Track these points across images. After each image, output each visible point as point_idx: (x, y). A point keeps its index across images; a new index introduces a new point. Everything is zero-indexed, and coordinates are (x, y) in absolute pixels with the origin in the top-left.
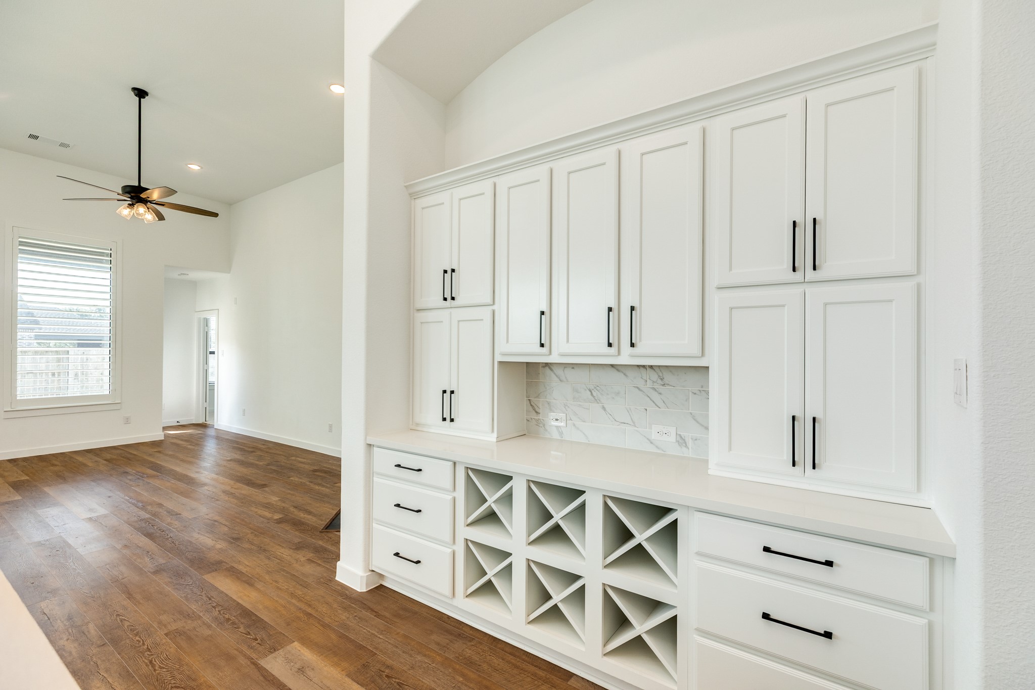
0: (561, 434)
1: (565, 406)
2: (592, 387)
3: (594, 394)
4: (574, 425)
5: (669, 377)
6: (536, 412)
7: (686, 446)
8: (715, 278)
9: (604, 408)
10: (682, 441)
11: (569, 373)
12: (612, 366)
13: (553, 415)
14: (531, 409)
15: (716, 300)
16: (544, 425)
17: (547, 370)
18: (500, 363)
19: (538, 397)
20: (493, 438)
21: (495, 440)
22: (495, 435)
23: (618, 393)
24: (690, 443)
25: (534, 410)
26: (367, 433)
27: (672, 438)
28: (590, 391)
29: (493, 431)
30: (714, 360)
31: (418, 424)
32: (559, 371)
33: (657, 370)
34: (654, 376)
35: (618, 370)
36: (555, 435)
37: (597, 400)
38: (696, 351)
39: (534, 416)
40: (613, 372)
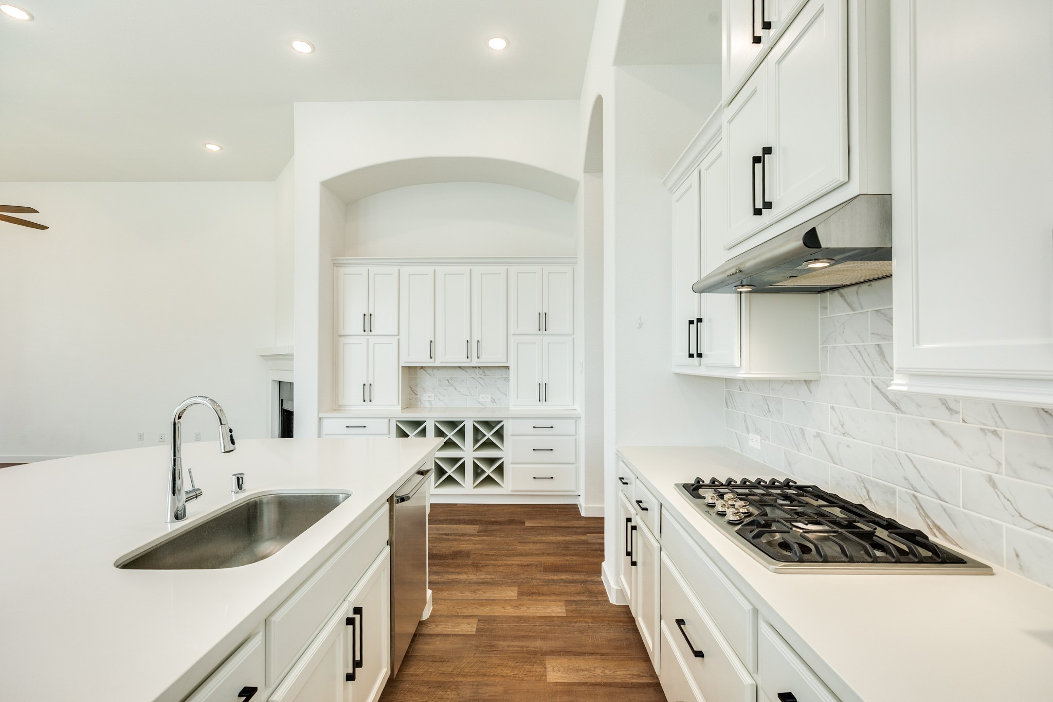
0: (431, 404)
1: (433, 389)
2: (449, 379)
3: (450, 382)
4: (439, 399)
5: (487, 372)
6: (415, 394)
7: (495, 403)
8: (511, 331)
9: (455, 388)
10: (493, 401)
11: (435, 372)
12: (460, 367)
13: (426, 395)
14: (412, 392)
15: (512, 339)
16: (420, 401)
17: (422, 371)
18: (402, 367)
19: (416, 385)
20: (400, 408)
21: (401, 409)
22: (400, 406)
23: (463, 381)
24: (497, 401)
25: (414, 393)
26: (319, 412)
27: (489, 400)
28: (448, 380)
29: (399, 404)
30: (511, 364)
31: (340, 406)
32: (430, 371)
33: (482, 368)
34: (480, 371)
35: (463, 369)
36: (427, 405)
37: (451, 385)
38: (505, 360)
39: (414, 396)
40: (460, 371)
